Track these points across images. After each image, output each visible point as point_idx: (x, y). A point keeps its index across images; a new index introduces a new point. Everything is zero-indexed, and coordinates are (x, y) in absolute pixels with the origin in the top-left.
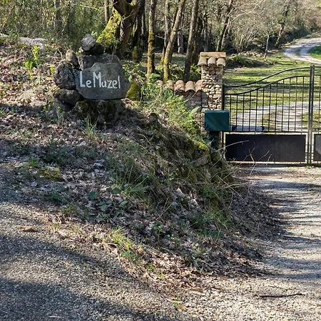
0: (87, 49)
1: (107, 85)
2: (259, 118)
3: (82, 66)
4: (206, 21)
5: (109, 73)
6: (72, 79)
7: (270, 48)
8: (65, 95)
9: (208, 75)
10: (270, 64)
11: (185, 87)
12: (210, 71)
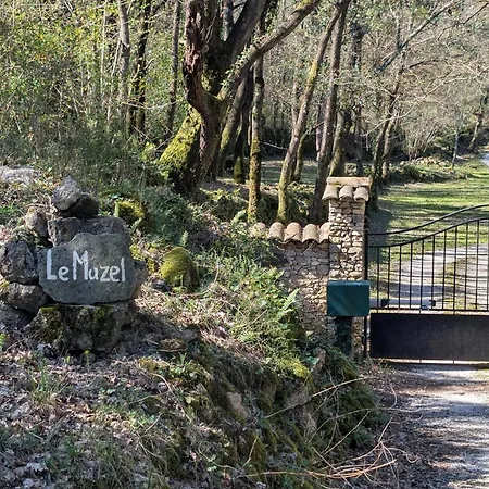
0: (64, 207)
1: (99, 276)
2: (438, 270)
3: (53, 239)
4: (358, 113)
5: (105, 253)
6: (31, 263)
7: (461, 151)
8: (17, 295)
9: (339, 215)
10: (461, 178)
11: (301, 235)
12: (343, 209)
